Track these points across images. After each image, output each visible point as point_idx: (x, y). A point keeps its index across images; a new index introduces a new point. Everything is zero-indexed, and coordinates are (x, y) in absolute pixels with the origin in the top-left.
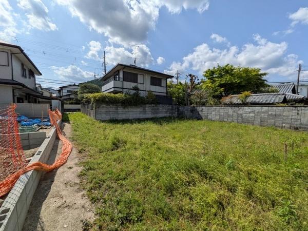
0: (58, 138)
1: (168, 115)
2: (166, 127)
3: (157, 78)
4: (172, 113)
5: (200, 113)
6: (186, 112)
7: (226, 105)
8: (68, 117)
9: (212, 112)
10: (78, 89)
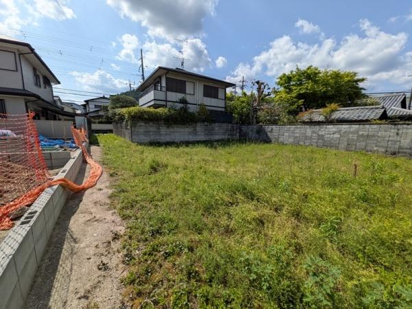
0: (85, 162)
1: (226, 137)
2: (221, 151)
3: (213, 87)
4: (232, 135)
5: (269, 134)
6: (250, 133)
7: (304, 123)
8: (97, 140)
9: (284, 133)
10: (108, 104)
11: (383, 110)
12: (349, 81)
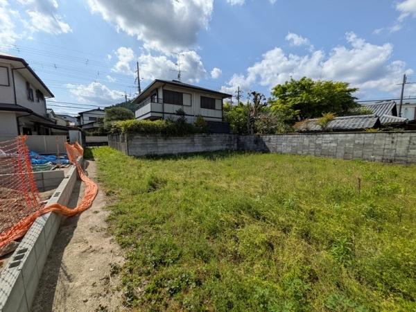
0: (79, 179)
1: (224, 147)
2: (220, 163)
3: (210, 98)
4: (230, 145)
5: (267, 144)
6: (248, 143)
7: (301, 132)
8: (91, 153)
9: (283, 143)
10: (103, 115)
11: (377, 118)
12: (342, 91)
